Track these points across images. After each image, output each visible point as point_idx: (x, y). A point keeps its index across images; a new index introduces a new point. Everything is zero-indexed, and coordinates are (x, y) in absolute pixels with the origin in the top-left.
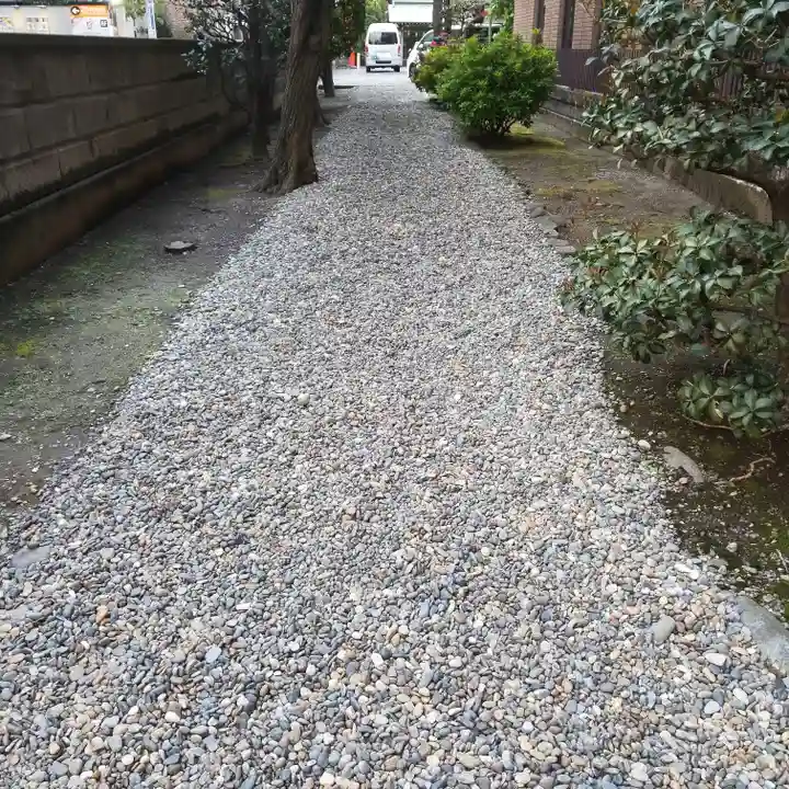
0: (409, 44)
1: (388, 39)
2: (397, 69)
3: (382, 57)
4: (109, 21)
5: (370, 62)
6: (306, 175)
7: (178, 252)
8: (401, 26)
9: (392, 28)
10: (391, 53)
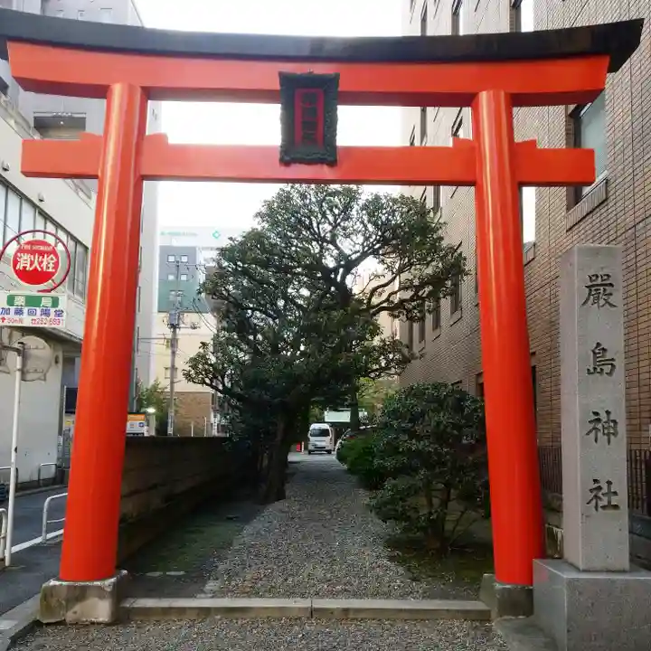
0: (337, 437)
1: (324, 433)
2: (329, 452)
3: (319, 444)
4: (146, 424)
5: (311, 447)
6: (280, 496)
7: (231, 519)
8: (333, 424)
9: (326, 426)
10: (325, 442)
